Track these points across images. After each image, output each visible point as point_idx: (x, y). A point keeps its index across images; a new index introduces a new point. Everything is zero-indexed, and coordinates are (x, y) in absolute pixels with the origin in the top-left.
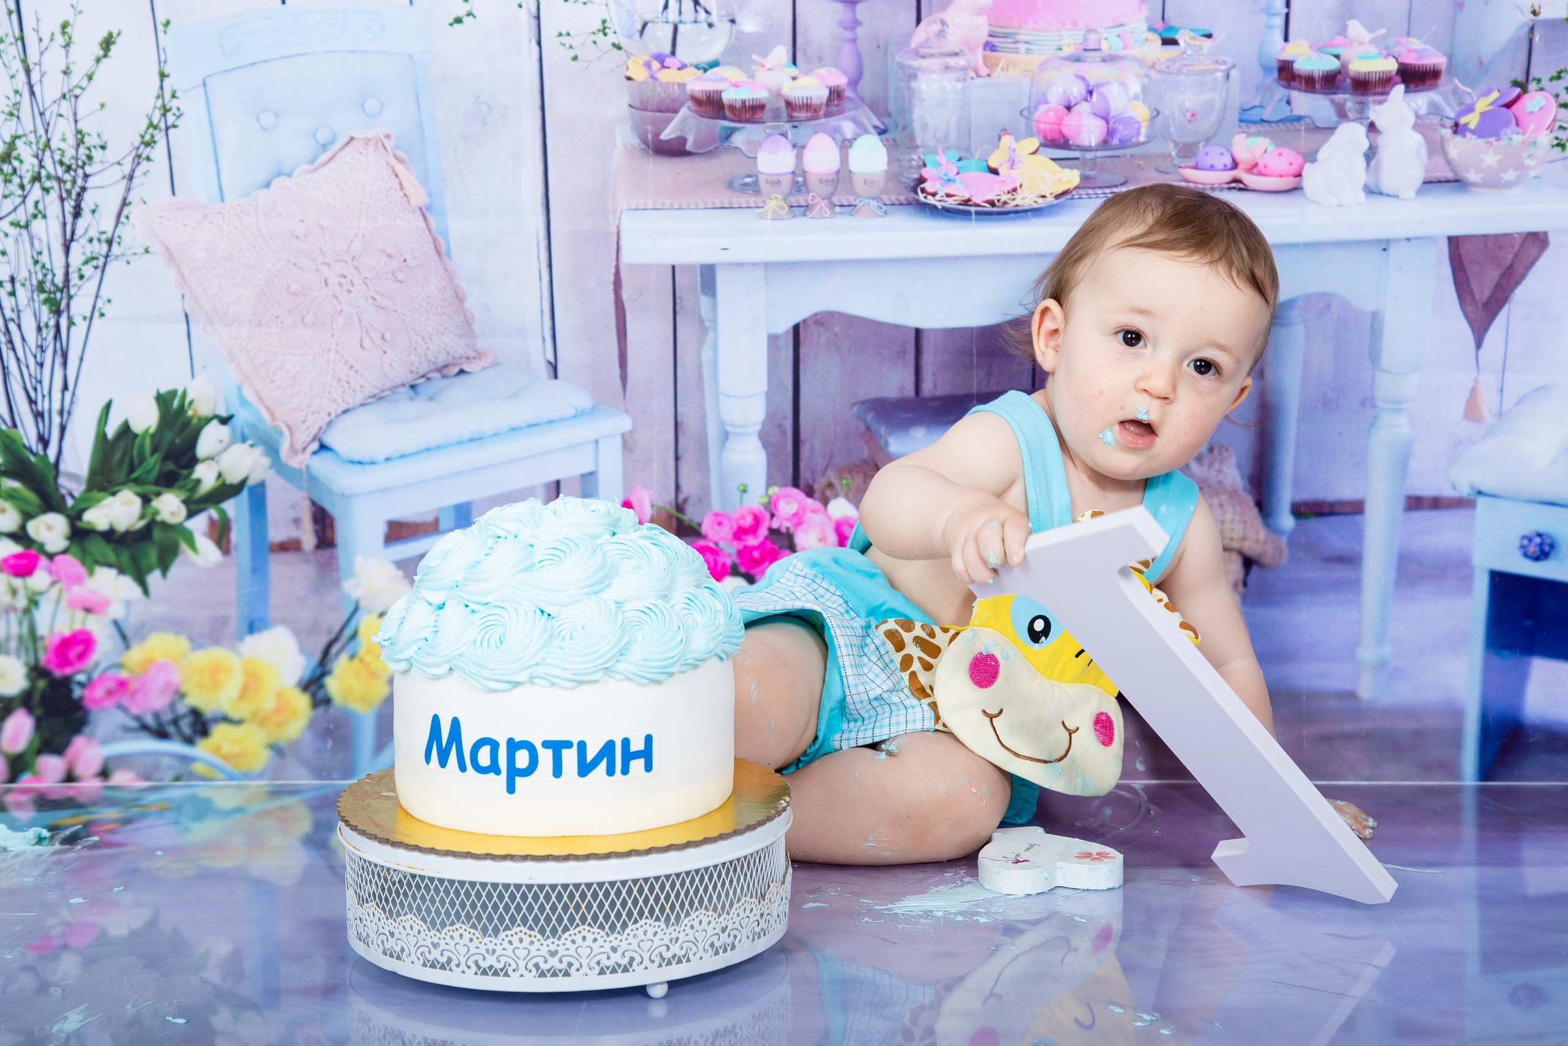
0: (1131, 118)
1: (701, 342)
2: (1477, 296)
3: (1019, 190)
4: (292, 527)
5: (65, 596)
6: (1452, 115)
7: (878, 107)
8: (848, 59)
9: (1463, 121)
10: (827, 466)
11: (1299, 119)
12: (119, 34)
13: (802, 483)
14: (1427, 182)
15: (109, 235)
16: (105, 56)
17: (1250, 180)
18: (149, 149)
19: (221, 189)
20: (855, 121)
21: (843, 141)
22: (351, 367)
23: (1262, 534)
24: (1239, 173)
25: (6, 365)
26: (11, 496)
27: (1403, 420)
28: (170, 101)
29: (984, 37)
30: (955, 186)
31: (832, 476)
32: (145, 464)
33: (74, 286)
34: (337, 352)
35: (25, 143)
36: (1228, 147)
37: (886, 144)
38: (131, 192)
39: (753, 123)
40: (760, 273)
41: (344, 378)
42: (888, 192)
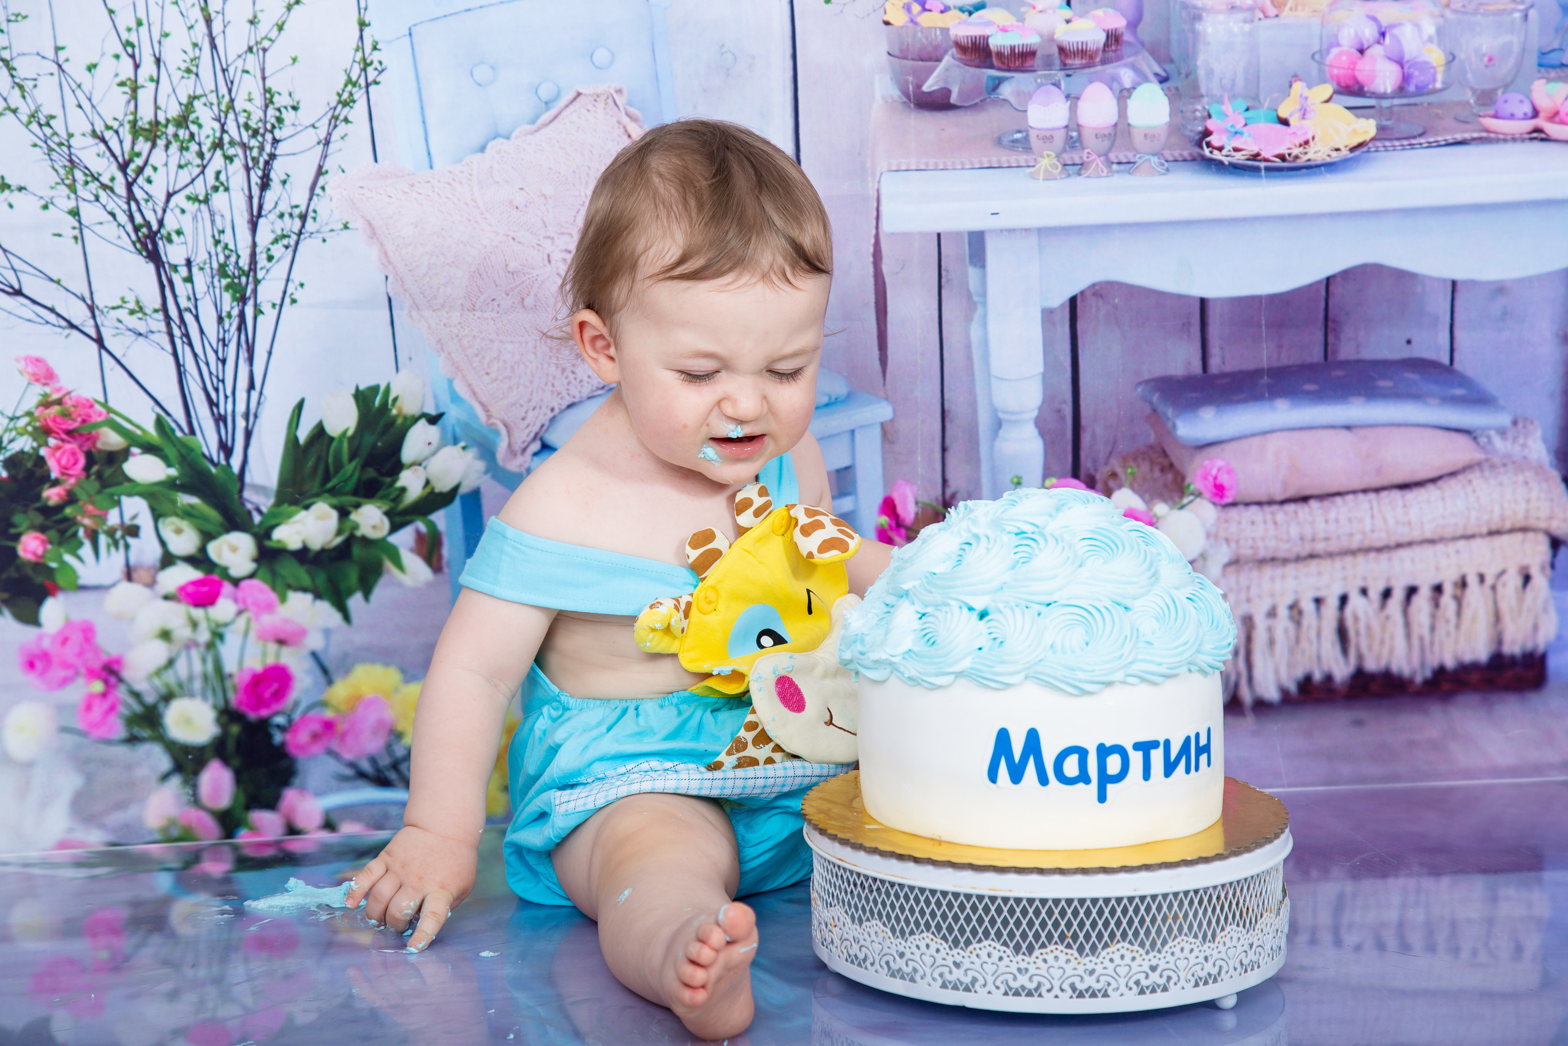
0: (1426, 63)
1: (969, 319)
3: (1311, 143)
5: (254, 627)
7: (1160, 53)
10: (1111, 453)
13: (1083, 473)
15: (303, 209)
16: (298, 3)
17: (1552, 129)
18: (348, 108)
19: (429, 154)
20: (1135, 68)
21: (1121, 91)
24: (1540, 122)
25: (181, 362)
26: (188, 514)
28: (371, 54)
30: (1243, 140)
31: (1116, 464)
32: (342, 471)
33: (262, 269)
35: (205, 105)
36: (1528, 94)
37: (1168, 93)
38: (328, 159)
39: (1023, 71)
40: (1033, 240)
41: (569, 367)
42: (1170, 148)
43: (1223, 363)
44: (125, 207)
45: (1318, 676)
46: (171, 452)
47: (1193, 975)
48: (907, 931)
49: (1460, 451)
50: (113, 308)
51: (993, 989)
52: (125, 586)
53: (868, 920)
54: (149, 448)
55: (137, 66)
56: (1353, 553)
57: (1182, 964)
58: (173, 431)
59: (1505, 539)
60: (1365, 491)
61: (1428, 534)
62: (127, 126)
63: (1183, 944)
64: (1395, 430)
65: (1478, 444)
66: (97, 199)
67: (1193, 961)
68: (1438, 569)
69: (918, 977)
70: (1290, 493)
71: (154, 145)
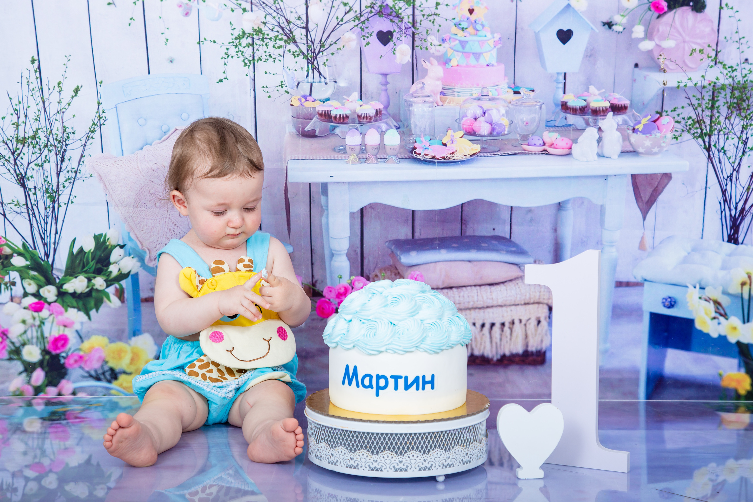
0: (501, 124)
1: (321, 215)
2: (643, 199)
3: (455, 153)
4: (150, 291)
5: (55, 320)
6: (632, 125)
7: (396, 118)
8: (384, 98)
9: (636, 127)
10: (375, 268)
11: (570, 125)
12: (81, 87)
13: (365, 275)
14: (623, 152)
15: (76, 169)
16: (76, 96)
17: (550, 150)
18: (93, 133)
19: (122, 151)
20: (387, 123)
21: (382, 132)
22: (175, 225)
24: (545, 147)
25: (32, 223)
26: (33, 278)
27: (614, 250)
28: (102, 114)
29: (440, 90)
30: (428, 151)
31: (377, 272)
32: (89, 265)
33: (61, 190)
34: (169, 218)
35: (42, 131)
36: (541, 137)
37: (400, 133)
38: (85, 152)
39: (344, 124)
40: (347, 186)
41: (172, 229)
42: (400, 154)
44: (13, 167)
46: (28, 256)
49: (514, 272)
50: (9, 204)
52: (10, 303)
54: (20, 254)
55: (18, 118)
56: (470, 309)
58: (28, 248)
59: (531, 306)
60: (475, 286)
61: (500, 303)
62: (15, 139)
64: (488, 263)
65: (521, 269)
66: (4, 165)
68: (503, 317)
70: (444, 286)
71: (24, 146)
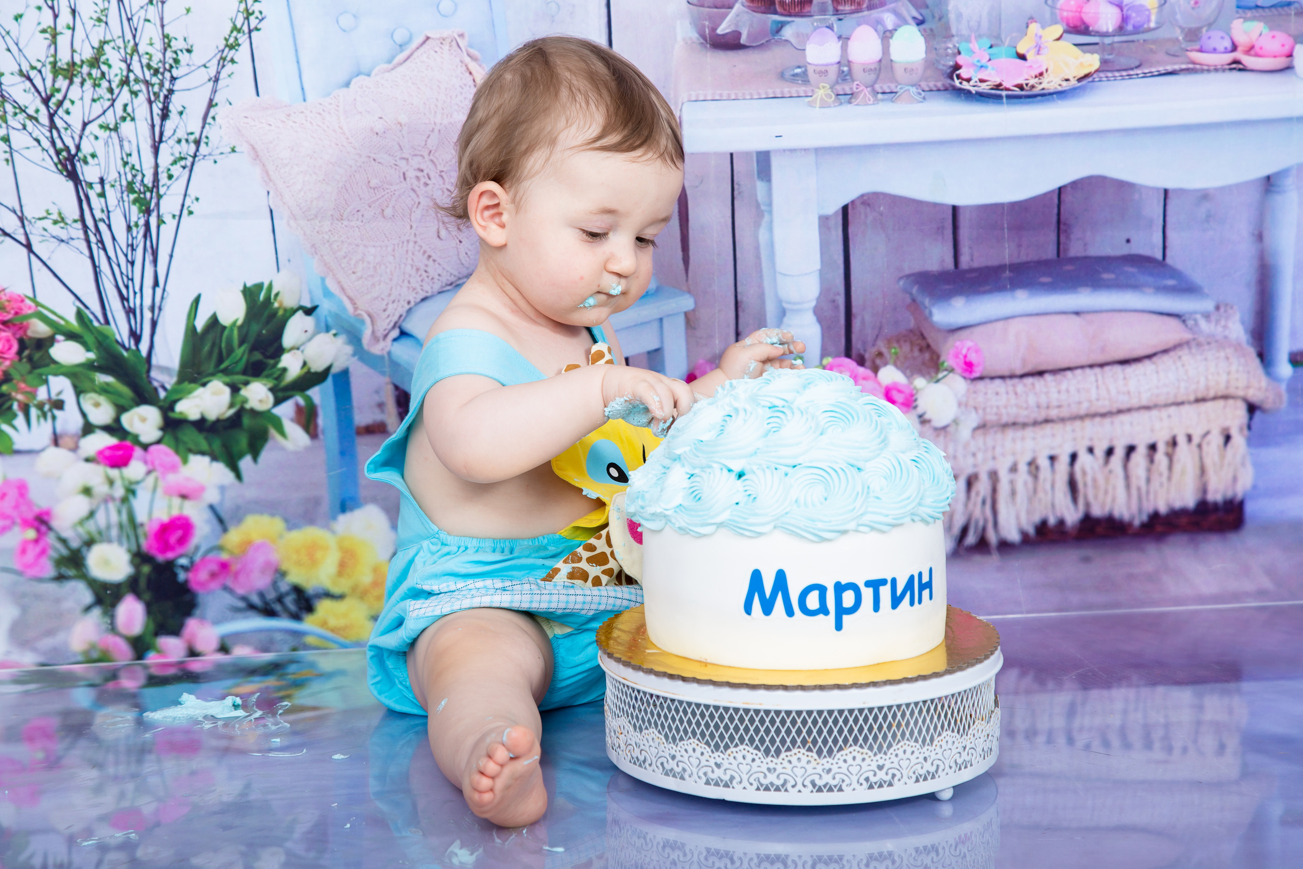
0: (1142, 6)
1: (757, 225)
3: (1045, 75)
4: (377, 411)
5: (161, 484)
10: (877, 336)
11: (1289, 4)
13: (854, 353)
15: (197, 135)
17: (1248, 61)
18: (233, 51)
19: (303, 89)
20: (896, 13)
21: (885, 32)
22: (429, 257)
23: (1264, 382)
24: (1238, 55)
25: (97, 264)
26: (105, 390)
28: (252, 5)
30: (987, 72)
32: (233, 355)
33: (163, 186)
34: (415, 242)
35: (114, 48)
36: (1228, 31)
37: (924, 33)
38: (217, 94)
39: (802, 16)
40: (812, 158)
41: (423, 267)
42: (926, 80)
43: (972, 260)
44: (48, 134)
45: (1052, 521)
46: (89, 339)
47: (914, 773)
48: (678, 738)
49: (1172, 332)
50: (40, 219)
51: (748, 785)
52: (53, 450)
53: (646, 728)
54: (71, 336)
55: (56, 16)
56: (1081, 418)
57: (904, 764)
58: (91, 321)
59: (1209, 405)
60: (1091, 366)
61: (1144, 402)
62: (49, 67)
63: (905, 747)
64: (1117, 315)
65: (1186, 326)
66: (24, 127)
67: (914, 761)
68: (1152, 430)
69: (686, 776)
70: (1028, 369)
71: (71, 82)
